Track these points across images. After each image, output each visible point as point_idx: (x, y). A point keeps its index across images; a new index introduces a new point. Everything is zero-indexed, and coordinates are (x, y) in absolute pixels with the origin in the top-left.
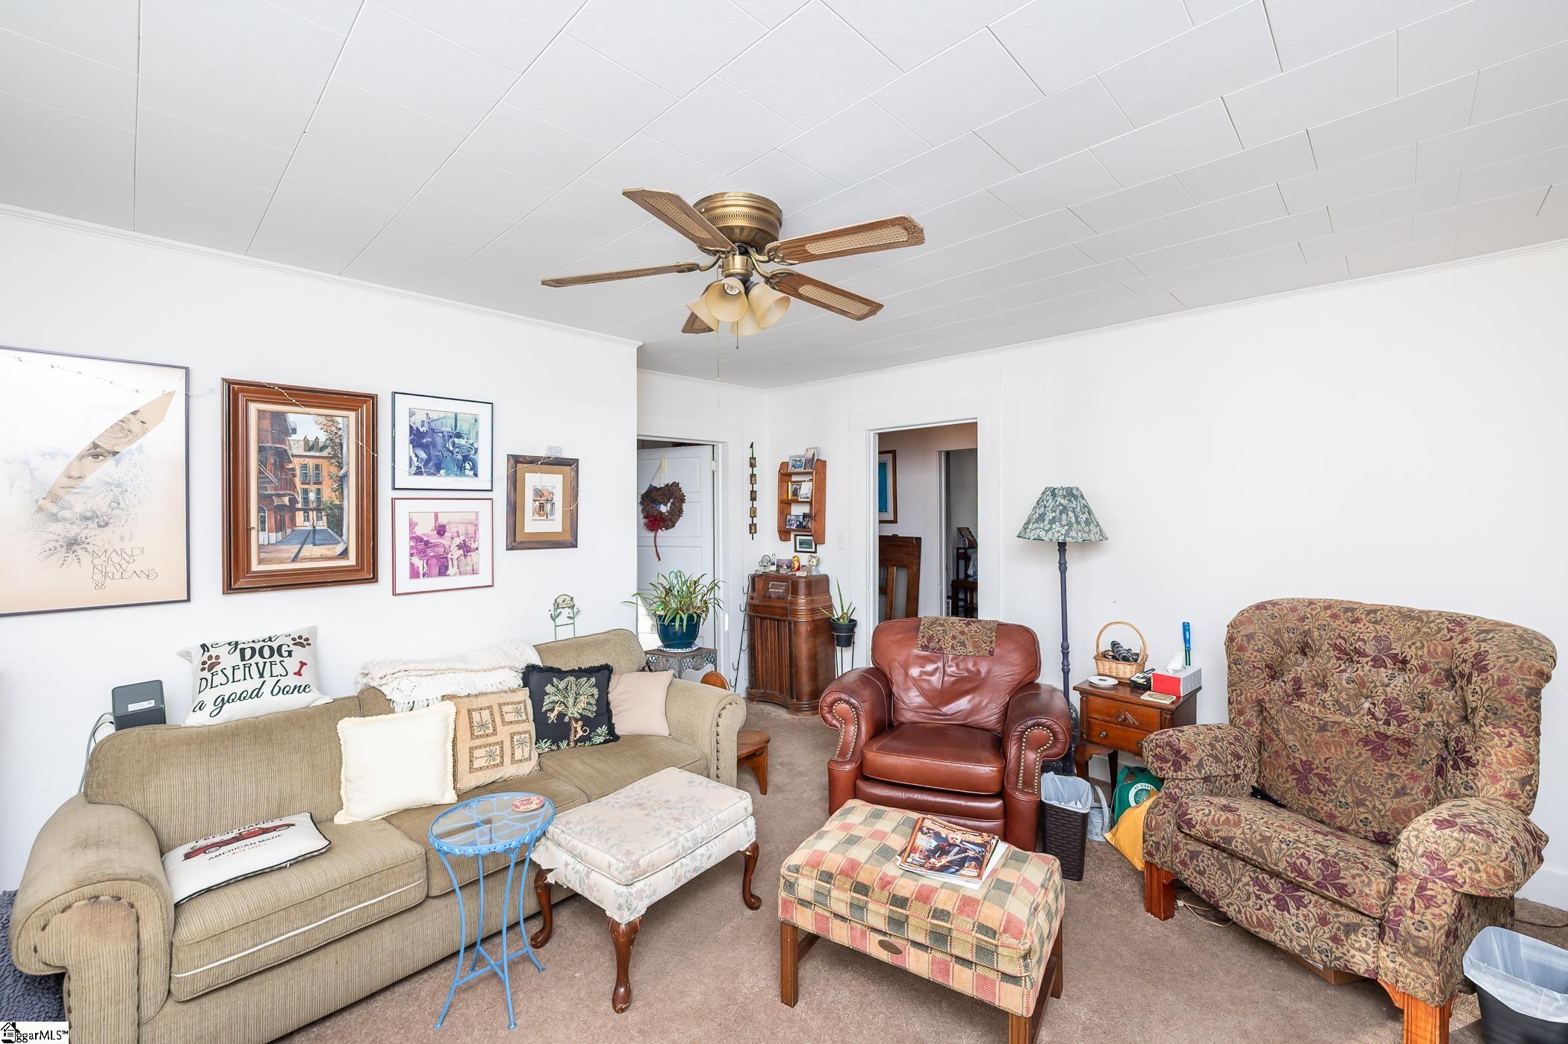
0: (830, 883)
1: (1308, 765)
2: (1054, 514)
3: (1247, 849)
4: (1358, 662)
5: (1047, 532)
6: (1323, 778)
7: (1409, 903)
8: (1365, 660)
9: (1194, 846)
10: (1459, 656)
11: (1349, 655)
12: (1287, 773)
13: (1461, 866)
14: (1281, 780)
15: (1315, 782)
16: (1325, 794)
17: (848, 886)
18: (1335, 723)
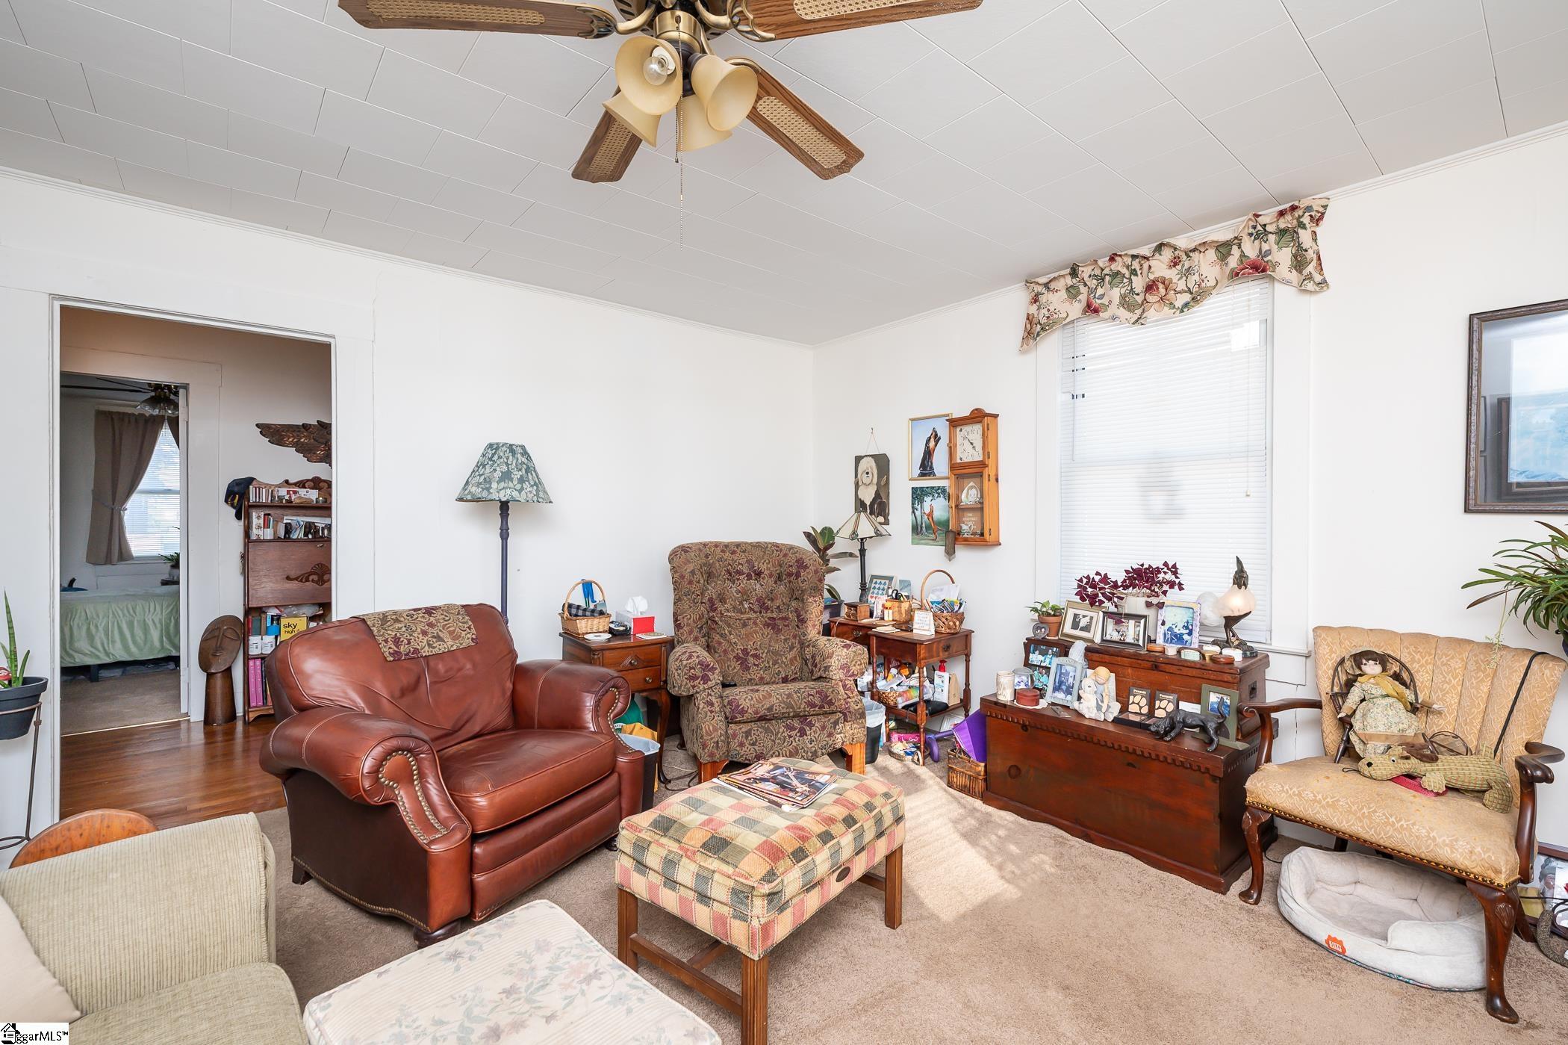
0: (807, 856)
1: (745, 651)
2: (520, 473)
3: (783, 708)
4: (738, 580)
5: (520, 491)
6: (755, 656)
7: (845, 696)
8: (743, 577)
9: (745, 728)
10: (786, 564)
11: (732, 575)
12: (733, 664)
13: (855, 665)
14: (730, 669)
15: (751, 660)
16: (757, 666)
17: (819, 844)
18: (748, 619)
